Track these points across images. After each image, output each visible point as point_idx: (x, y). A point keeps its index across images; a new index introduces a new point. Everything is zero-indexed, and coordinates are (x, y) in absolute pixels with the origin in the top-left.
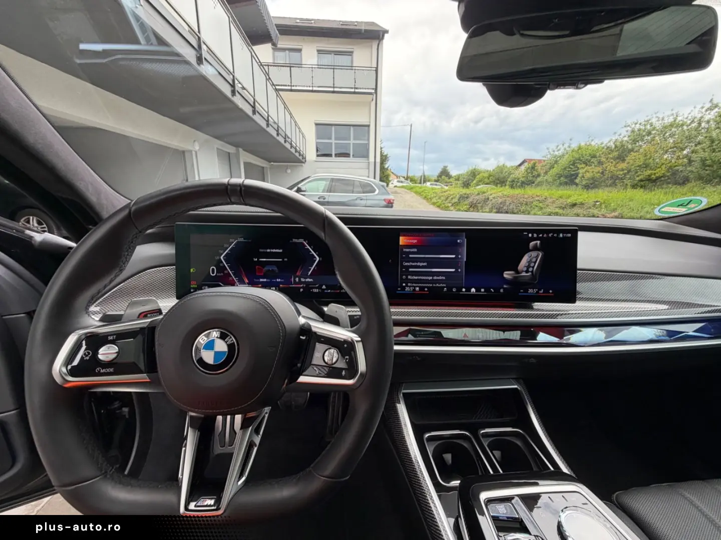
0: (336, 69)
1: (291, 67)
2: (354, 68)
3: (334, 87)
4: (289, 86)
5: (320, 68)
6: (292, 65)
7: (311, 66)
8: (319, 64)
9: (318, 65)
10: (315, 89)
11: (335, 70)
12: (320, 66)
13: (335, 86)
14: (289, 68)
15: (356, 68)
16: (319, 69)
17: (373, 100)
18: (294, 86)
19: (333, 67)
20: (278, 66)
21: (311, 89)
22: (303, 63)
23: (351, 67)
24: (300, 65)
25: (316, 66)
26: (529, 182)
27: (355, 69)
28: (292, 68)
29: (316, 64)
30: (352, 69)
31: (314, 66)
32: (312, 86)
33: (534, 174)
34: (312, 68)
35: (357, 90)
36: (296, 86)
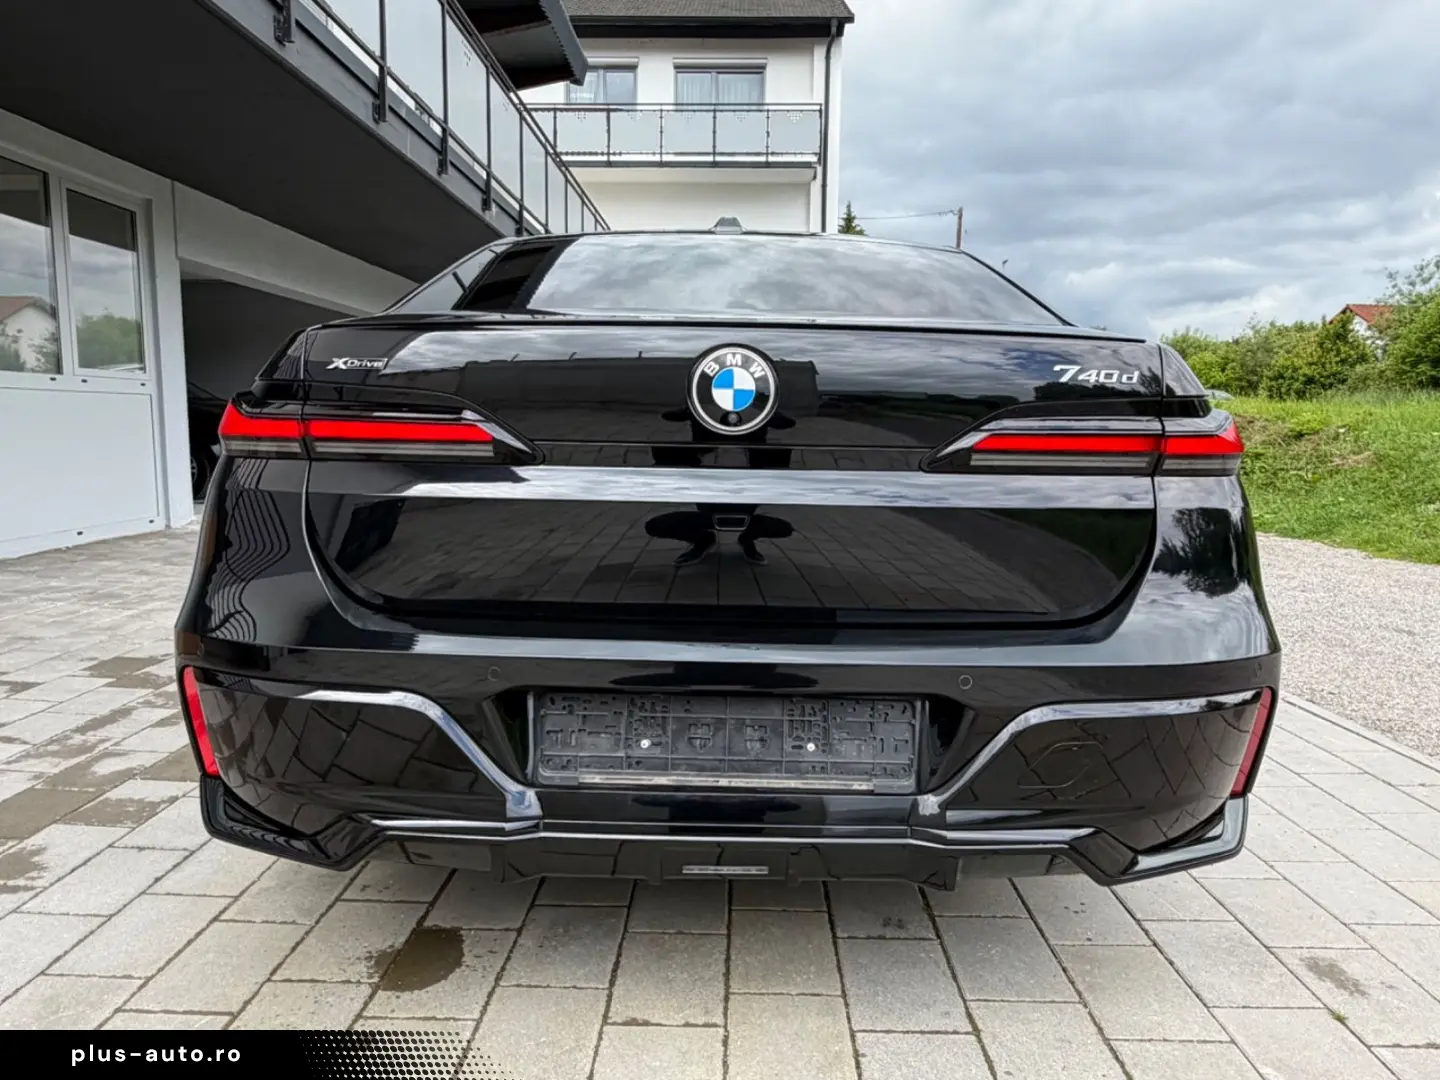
0: (722, 111)
1: (609, 111)
2: (766, 108)
3: (714, 154)
4: (602, 154)
5: (682, 111)
6: (611, 107)
7: (658, 107)
8: (679, 102)
9: (676, 104)
10: (666, 158)
11: (718, 114)
12: (680, 107)
13: (717, 151)
14: (604, 114)
15: (771, 108)
16: (679, 114)
17: (815, 177)
18: (614, 154)
19: (712, 108)
20: (579, 110)
21: (657, 158)
22: (639, 101)
23: (759, 106)
24: (630, 106)
25: (671, 108)
26: (1332, 380)
27: (768, 111)
28: (612, 114)
29: (672, 101)
30: (761, 111)
31: (664, 108)
32: (661, 154)
33: (1343, 356)
34: (661, 111)
35: (772, 159)
36: (620, 154)
